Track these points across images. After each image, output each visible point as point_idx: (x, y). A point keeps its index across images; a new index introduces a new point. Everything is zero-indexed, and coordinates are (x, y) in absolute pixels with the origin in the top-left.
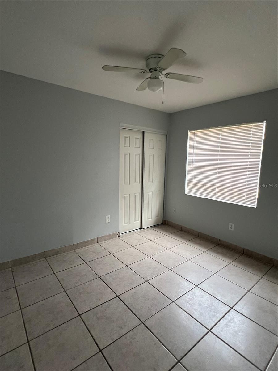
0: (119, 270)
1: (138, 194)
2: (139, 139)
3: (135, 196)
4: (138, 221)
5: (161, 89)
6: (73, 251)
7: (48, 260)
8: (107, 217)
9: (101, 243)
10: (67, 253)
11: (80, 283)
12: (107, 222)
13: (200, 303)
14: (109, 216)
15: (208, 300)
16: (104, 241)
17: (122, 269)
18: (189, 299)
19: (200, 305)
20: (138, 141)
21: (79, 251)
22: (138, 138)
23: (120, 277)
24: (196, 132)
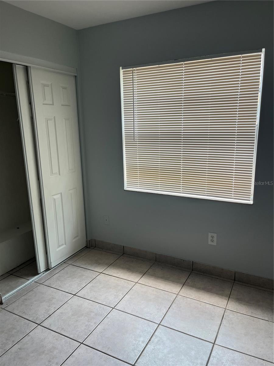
24: (135, 70)
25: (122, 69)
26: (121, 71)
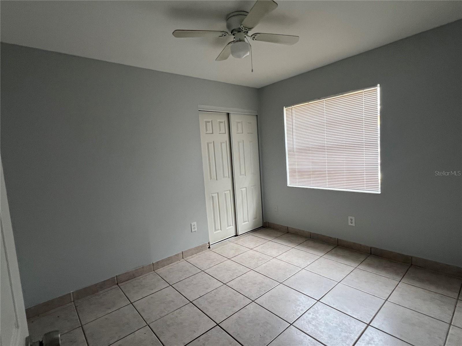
0: (215, 291)
1: (229, 191)
2: (224, 123)
3: (225, 194)
4: (232, 226)
5: (248, 54)
6: (153, 272)
7: (121, 287)
8: (193, 224)
9: (188, 258)
10: (145, 275)
11: (166, 312)
12: (193, 230)
13: (327, 323)
14: (195, 223)
15: (336, 318)
16: (192, 255)
17: (219, 289)
18: (312, 318)
19: (327, 325)
20: (222, 125)
21: (161, 271)
22: (222, 122)
23: (218, 299)
24: (293, 108)
25: (285, 108)
26: (285, 109)
